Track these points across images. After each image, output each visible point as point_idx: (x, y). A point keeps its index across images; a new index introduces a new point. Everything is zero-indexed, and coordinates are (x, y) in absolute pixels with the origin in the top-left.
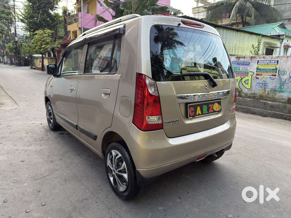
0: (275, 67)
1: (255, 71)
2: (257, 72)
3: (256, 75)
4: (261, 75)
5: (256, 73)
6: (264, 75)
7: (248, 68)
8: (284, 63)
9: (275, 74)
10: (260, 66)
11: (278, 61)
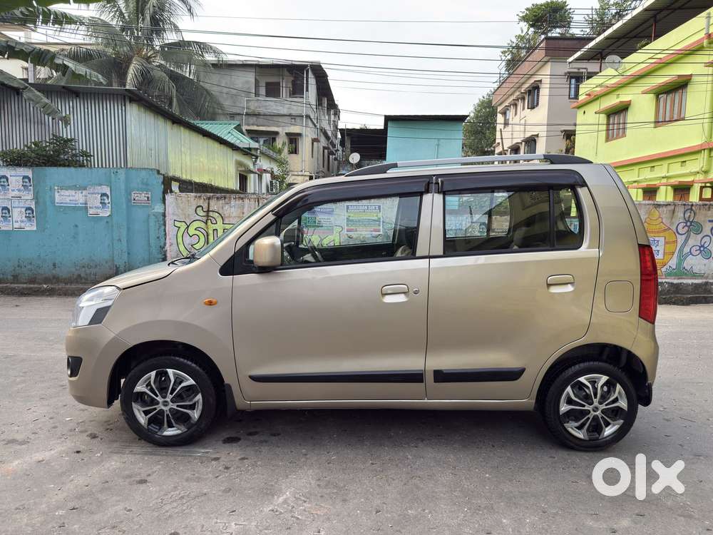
0: (377, 216)
1: (344, 223)
2: (347, 225)
3: (347, 231)
4: (356, 231)
5: (346, 228)
6: (361, 231)
7: (332, 219)
8: (390, 210)
9: (377, 228)
10: (352, 215)
11: (379, 207)
